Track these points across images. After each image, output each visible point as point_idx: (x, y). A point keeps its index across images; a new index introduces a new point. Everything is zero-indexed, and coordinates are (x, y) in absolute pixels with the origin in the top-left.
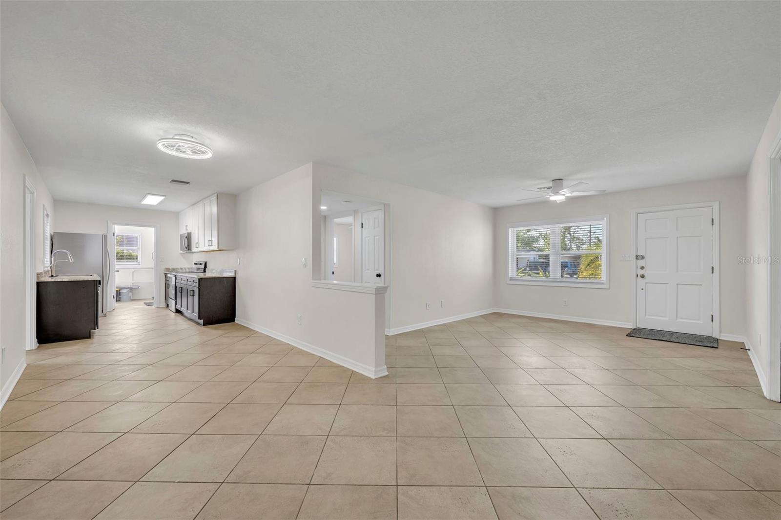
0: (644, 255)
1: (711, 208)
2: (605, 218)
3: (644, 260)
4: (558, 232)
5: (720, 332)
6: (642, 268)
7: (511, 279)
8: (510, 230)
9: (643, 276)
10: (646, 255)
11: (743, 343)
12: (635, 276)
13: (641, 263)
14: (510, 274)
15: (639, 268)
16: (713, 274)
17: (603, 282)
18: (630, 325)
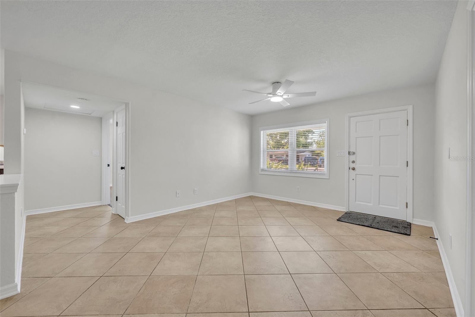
0: (354, 151)
1: (406, 111)
2: (327, 122)
3: (355, 156)
4: (295, 133)
5: (413, 217)
6: (353, 162)
7: (263, 170)
8: (262, 132)
9: (354, 169)
10: (356, 152)
11: (432, 227)
12: (348, 168)
13: (352, 158)
14: (261, 167)
15: (351, 162)
16: (408, 167)
17: (325, 173)
18: (344, 209)
